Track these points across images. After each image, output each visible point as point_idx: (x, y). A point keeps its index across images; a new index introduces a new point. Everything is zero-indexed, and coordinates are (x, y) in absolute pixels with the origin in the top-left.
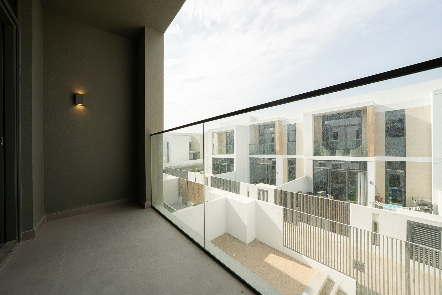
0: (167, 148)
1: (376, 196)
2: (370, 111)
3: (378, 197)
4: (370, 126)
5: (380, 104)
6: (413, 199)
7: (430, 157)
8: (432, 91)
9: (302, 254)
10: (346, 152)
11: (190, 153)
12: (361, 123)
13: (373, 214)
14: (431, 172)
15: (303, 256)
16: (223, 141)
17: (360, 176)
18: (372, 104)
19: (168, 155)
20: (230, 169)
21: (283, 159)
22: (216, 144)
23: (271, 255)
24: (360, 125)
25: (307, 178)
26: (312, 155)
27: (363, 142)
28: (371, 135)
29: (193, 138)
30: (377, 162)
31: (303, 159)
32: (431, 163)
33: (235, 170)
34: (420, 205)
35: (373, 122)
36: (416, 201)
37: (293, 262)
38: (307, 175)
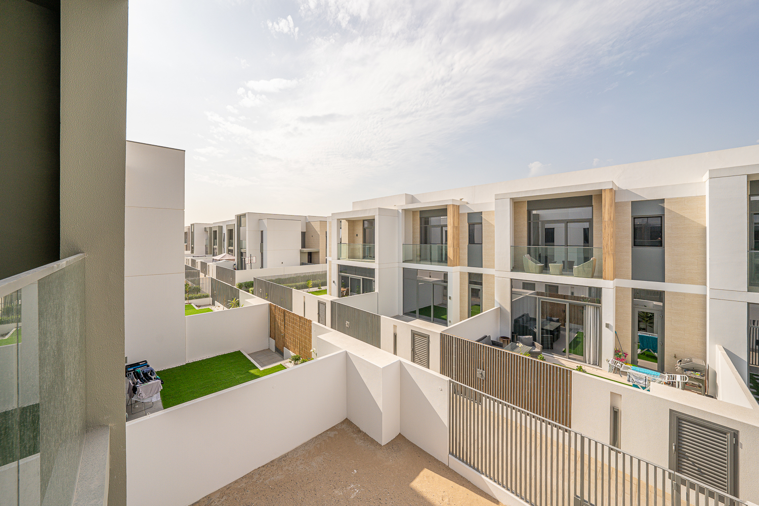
0: (260, 242)
1: (617, 349)
2: (607, 199)
3: (620, 352)
4: (607, 225)
5: (623, 187)
6: (675, 357)
7: (703, 285)
8: (708, 171)
9: (482, 474)
10: (568, 268)
11: (301, 252)
12: (592, 219)
13: (612, 393)
14: (706, 311)
15: (483, 476)
16: (357, 235)
17: (590, 312)
18: (611, 187)
19: (262, 254)
20: (368, 287)
21: (461, 273)
22: (345, 240)
23: (426, 472)
24: (590, 221)
25: (501, 310)
26: (509, 270)
27: (595, 252)
28: (608, 241)
29: (308, 225)
30: (618, 290)
31: (493, 276)
32: (705, 296)
33: (377, 290)
34: (688, 370)
35: (612, 219)
36: (680, 361)
37: (465, 488)
38: (500, 305)
